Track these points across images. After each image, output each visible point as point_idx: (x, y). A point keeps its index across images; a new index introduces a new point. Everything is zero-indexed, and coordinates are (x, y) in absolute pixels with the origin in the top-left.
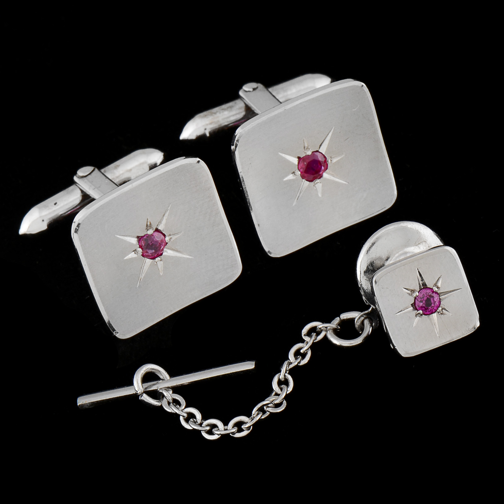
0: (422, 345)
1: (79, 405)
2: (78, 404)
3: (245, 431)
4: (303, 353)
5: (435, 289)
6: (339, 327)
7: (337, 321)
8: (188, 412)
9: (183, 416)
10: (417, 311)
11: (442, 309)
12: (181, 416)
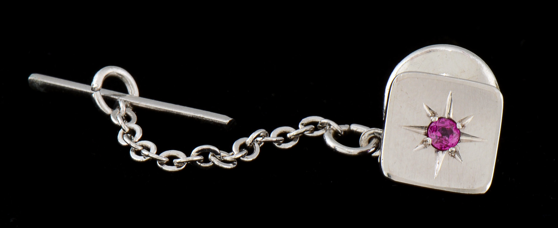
0: (412, 175)
1: (30, 80)
2: (30, 78)
3: (174, 166)
4: (289, 138)
5: (459, 126)
6: (343, 133)
7: (345, 128)
8: (132, 128)
9: (124, 130)
10: (426, 137)
11: (456, 152)
12: (122, 129)
